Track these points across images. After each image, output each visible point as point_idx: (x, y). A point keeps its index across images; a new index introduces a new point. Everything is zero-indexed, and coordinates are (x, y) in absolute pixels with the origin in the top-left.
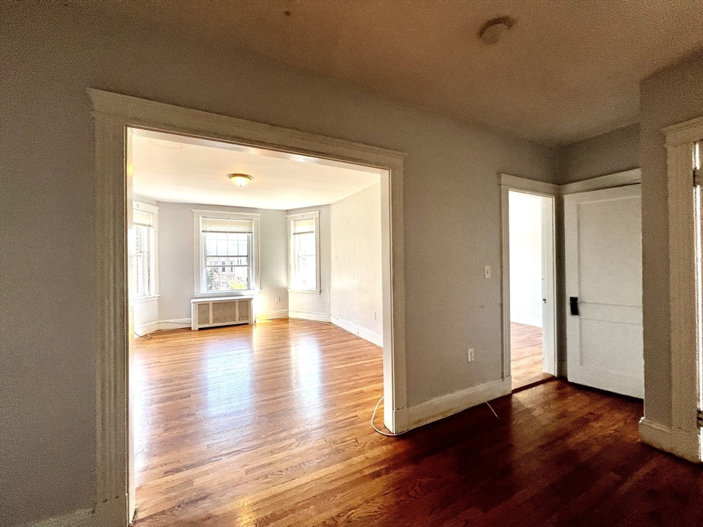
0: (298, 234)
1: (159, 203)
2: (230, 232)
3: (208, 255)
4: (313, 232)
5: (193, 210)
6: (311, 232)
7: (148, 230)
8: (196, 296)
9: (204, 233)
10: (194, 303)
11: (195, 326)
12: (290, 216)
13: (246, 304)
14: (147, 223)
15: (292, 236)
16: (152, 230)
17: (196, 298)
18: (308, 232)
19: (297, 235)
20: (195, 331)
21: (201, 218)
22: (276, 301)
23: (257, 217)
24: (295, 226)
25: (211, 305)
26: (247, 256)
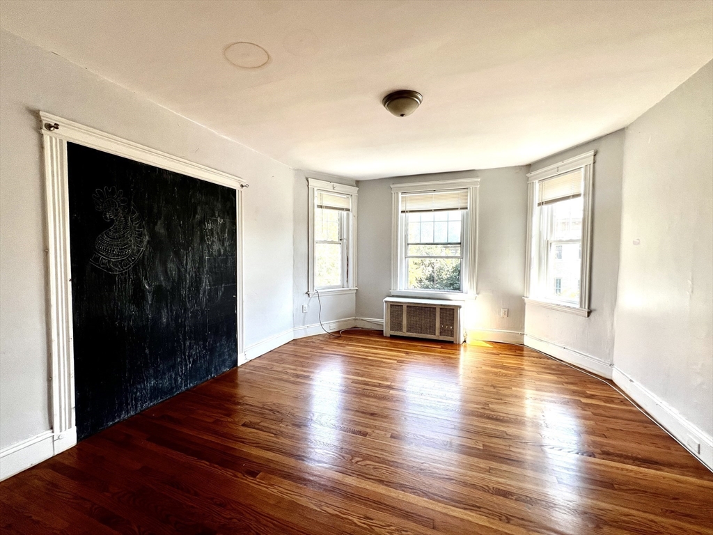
0: (547, 202)
1: (358, 183)
2: (435, 210)
3: (409, 242)
4: (578, 195)
5: (392, 186)
6: (574, 196)
7: (348, 215)
8: (392, 294)
9: (404, 214)
10: (386, 302)
11: (387, 332)
12: (533, 173)
13: (450, 314)
14: (345, 206)
15: (536, 209)
16: (351, 215)
17: (393, 296)
18: (568, 198)
19: (545, 207)
20: (386, 338)
21: (400, 195)
22: (502, 314)
23: (475, 183)
24: (542, 190)
25: (405, 308)
26: (460, 244)
